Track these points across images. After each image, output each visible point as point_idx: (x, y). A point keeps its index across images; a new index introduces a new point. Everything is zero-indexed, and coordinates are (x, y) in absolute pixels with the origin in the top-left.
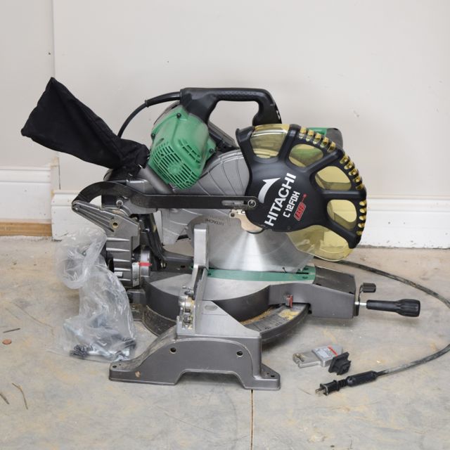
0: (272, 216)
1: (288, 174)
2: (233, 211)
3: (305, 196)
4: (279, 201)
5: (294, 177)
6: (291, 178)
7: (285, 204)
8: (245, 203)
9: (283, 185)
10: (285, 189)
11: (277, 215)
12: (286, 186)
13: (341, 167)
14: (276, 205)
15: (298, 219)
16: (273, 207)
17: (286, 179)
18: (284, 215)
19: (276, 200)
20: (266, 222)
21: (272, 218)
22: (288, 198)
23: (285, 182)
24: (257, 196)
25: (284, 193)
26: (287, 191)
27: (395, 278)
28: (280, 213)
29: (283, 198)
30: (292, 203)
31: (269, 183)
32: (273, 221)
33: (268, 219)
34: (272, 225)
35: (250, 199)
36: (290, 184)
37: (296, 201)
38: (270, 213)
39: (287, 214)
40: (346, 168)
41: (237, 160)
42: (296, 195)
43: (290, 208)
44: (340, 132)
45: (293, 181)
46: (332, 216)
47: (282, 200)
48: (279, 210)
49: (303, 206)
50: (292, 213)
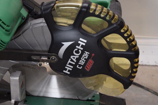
0: (69, 68)
1: (81, 39)
2: (40, 63)
3: (93, 55)
4: (74, 58)
5: (85, 41)
6: (83, 41)
7: (78, 59)
8: (49, 58)
9: (77, 47)
10: (79, 49)
11: (72, 67)
12: (79, 47)
13: (122, 35)
14: (72, 60)
15: (88, 70)
16: (69, 61)
17: (79, 42)
18: (77, 67)
19: (72, 57)
20: (64, 71)
21: (68, 69)
22: (81, 56)
23: (79, 45)
24: (57, 53)
25: (77, 52)
26: (80, 51)
27: (148, 90)
28: (75, 66)
29: (77, 56)
30: (83, 60)
31: (66, 45)
32: (69, 71)
33: (66, 70)
34: (69, 73)
35: (52, 55)
36: (82, 46)
37: (86, 58)
38: (67, 65)
39: (79, 66)
40: (126, 35)
41: (42, 27)
42: (86, 54)
43: (82, 62)
44: (120, 3)
45: (84, 44)
46: (113, 66)
47: (76, 57)
48: (74, 63)
49: (91, 62)
50: (84, 66)
